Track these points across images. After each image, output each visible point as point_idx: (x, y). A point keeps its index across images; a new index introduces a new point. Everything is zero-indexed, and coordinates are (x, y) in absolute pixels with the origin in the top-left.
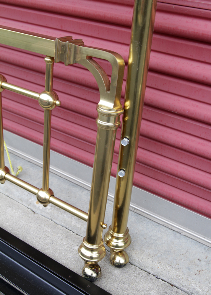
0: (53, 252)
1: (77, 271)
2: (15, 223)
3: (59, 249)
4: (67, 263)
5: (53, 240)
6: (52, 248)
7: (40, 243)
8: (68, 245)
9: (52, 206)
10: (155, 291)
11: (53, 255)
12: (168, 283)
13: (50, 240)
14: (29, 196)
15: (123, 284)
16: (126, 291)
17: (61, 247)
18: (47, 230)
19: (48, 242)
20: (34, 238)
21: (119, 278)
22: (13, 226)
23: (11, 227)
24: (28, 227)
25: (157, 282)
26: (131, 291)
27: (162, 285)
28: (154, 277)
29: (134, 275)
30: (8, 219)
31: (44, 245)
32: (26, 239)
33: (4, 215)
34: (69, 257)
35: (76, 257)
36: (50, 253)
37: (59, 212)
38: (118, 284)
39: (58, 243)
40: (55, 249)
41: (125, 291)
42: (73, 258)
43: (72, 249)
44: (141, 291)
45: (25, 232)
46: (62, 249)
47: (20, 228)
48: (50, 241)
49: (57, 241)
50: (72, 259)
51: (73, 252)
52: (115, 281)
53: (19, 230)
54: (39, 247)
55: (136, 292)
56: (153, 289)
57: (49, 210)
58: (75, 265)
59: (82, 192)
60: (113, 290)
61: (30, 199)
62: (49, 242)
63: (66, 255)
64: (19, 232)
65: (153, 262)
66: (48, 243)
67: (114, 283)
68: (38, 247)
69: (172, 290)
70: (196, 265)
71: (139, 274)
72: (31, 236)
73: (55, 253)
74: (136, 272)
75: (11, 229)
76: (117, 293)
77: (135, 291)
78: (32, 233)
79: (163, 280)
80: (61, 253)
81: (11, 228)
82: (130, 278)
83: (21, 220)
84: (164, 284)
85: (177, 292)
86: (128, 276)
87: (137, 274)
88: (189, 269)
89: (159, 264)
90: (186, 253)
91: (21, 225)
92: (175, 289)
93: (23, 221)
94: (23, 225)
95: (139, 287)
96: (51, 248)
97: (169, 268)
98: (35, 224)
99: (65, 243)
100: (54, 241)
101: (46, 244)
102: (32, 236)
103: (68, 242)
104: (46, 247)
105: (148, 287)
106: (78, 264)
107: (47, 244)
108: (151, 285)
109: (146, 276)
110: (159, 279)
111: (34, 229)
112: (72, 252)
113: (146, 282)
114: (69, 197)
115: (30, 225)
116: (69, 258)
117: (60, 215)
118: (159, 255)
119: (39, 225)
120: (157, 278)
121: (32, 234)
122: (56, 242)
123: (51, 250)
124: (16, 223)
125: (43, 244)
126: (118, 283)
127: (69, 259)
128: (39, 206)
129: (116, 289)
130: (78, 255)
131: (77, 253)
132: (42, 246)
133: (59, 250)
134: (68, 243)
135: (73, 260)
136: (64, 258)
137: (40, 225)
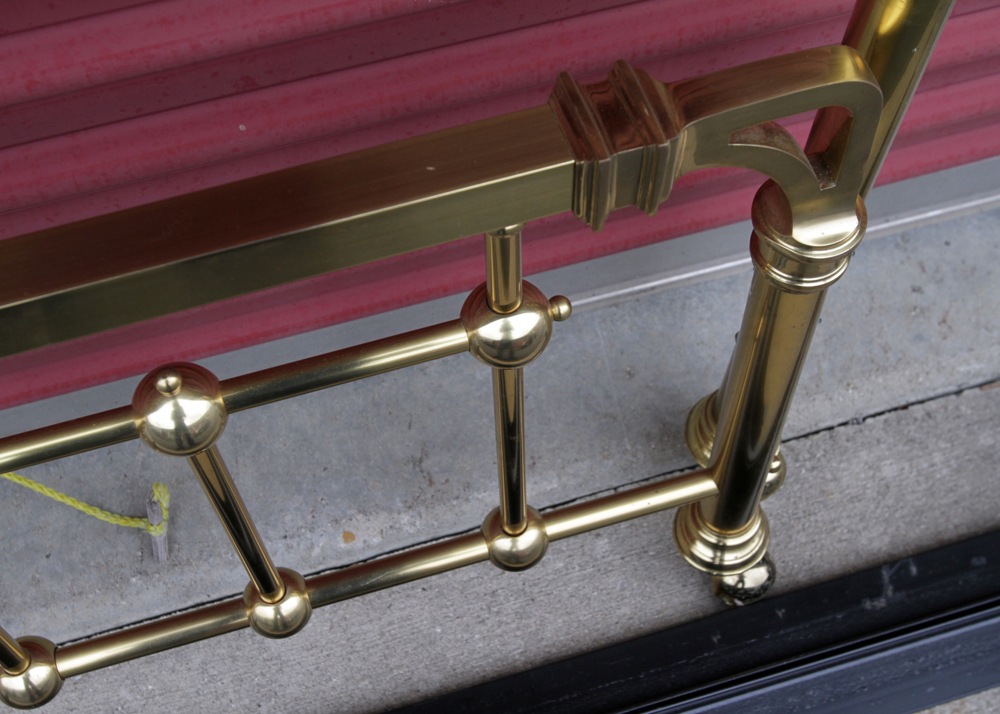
0: (566, 618)
1: (684, 600)
2: (352, 657)
3: (565, 595)
4: (636, 607)
5: (521, 587)
6: (550, 613)
7: (499, 631)
8: (575, 562)
9: (410, 507)
10: (888, 462)
11: (575, 625)
12: (890, 411)
13: (512, 599)
14: (295, 545)
15: (812, 518)
16: (836, 524)
17: (565, 584)
18: (465, 579)
19: (514, 607)
20: (466, 636)
21: (787, 512)
22: (360, 669)
23: (358, 677)
24: (401, 627)
25: (867, 433)
26: (844, 514)
27: (884, 429)
28: (850, 429)
29: (807, 470)
30: (312, 668)
31: (518, 629)
32: (451, 662)
33: (286, 669)
34: (618, 587)
35: (636, 570)
36: (565, 630)
37: (455, 503)
38: (804, 530)
39: (544, 585)
40: (558, 606)
41: (834, 529)
42: (633, 580)
43: (596, 560)
44: (864, 493)
45: (415, 649)
46: (576, 585)
47: (387, 652)
48: (516, 599)
49: (532, 578)
50: (635, 585)
51: (610, 564)
52: (788, 530)
53: (393, 661)
54: (514, 647)
55: (857, 504)
56: (880, 459)
57: (414, 524)
58: (660, 590)
59: (425, 374)
60: (811, 556)
61: (312, 547)
62: (518, 605)
63: (604, 592)
64: (399, 667)
65: (831, 399)
66: (521, 611)
67: (790, 537)
68: (510, 648)
69: (916, 419)
70: (922, 311)
71: (813, 456)
72: (450, 641)
73: (572, 617)
74: (801, 458)
75: (367, 682)
76: (825, 552)
77: (851, 506)
78: (439, 630)
79: (874, 416)
80: (590, 599)
81: (363, 679)
82: (806, 486)
83: (354, 629)
84: (886, 421)
85: (929, 415)
86: (798, 486)
87: (810, 460)
88: (919, 338)
89: (850, 391)
90: (873, 299)
91: (377, 645)
92: (917, 410)
93: (365, 628)
94: (382, 634)
95: (848, 487)
96: (547, 615)
97: (880, 380)
98: (408, 596)
99: (561, 565)
100: (528, 589)
101: (521, 618)
102: (451, 637)
103: (563, 551)
104: (528, 626)
105: (867, 467)
106: (661, 582)
107: (520, 615)
108: (863, 454)
109: (833, 445)
110: (864, 419)
111: (426, 614)
112: (610, 568)
113: (848, 460)
114: (410, 427)
115: (398, 614)
116: (623, 589)
117: (466, 507)
118: (825, 365)
119: (424, 589)
120: (858, 423)
121: (443, 632)
122: (535, 585)
123: (555, 620)
124: (351, 653)
125: (514, 626)
126: (800, 527)
127: (627, 593)
128: (365, 542)
129: (813, 545)
130: (632, 560)
131: (623, 558)
132: (518, 633)
133: (573, 599)
134: (567, 553)
135: (639, 585)
136: (613, 605)
137: (425, 587)
